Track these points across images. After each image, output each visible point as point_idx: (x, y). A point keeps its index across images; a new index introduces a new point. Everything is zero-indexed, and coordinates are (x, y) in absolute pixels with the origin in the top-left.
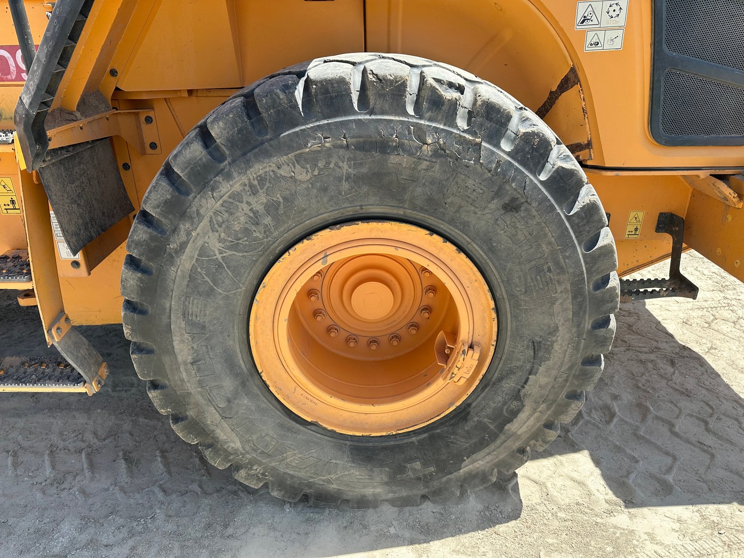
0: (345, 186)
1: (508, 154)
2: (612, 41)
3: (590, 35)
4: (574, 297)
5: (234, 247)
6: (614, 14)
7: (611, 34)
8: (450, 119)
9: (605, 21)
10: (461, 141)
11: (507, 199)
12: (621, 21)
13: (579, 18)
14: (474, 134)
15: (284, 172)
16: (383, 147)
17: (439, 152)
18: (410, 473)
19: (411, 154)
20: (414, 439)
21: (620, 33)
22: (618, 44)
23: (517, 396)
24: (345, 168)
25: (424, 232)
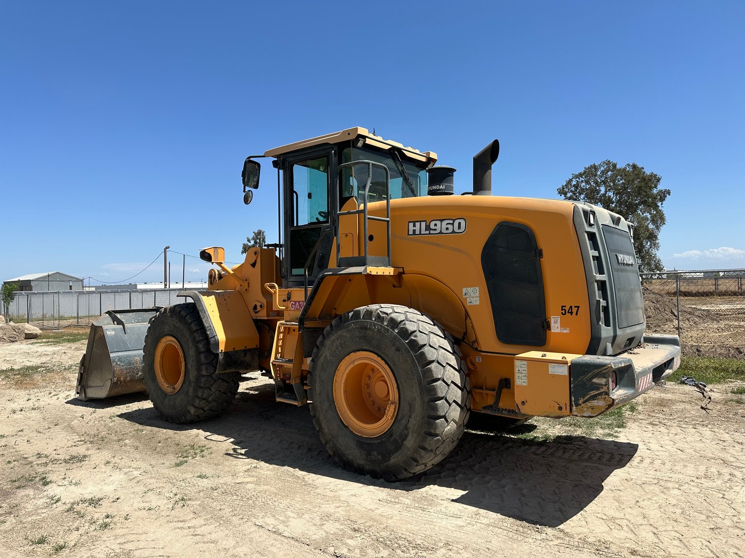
0: (357, 339)
1: (396, 333)
2: (476, 301)
3: (468, 299)
4: (419, 386)
5: (332, 356)
6: (475, 292)
7: (475, 299)
8: (382, 322)
9: (472, 294)
10: (384, 328)
11: (396, 347)
12: (478, 294)
13: (464, 294)
14: (388, 327)
15: (344, 334)
16: (366, 328)
17: (379, 330)
18: (373, 457)
19: (372, 331)
20: (376, 442)
21: (478, 299)
22: (478, 303)
23: (406, 428)
24: (358, 334)
25: (376, 356)
